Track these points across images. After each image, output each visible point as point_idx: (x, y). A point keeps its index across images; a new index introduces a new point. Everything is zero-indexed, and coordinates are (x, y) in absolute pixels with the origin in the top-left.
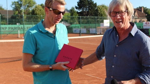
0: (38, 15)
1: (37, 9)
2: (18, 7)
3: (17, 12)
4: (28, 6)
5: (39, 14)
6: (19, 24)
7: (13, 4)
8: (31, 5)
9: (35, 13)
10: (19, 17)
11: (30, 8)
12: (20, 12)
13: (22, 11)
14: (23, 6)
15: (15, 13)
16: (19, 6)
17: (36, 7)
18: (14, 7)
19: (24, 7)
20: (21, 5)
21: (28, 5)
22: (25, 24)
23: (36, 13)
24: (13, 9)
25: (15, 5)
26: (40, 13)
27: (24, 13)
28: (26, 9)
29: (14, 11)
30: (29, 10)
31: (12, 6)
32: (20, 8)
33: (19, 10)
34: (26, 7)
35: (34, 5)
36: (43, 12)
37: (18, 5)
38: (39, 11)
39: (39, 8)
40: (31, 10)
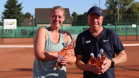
0: (134, 14)
1: (134, 7)
2: (113, 6)
3: (112, 11)
4: (124, 4)
5: (137, 13)
6: (110, 25)
7: (107, 3)
8: (128, 3)
10: (113, 17)
11: (126, 6)
12: (115, 11)
13: (117, 10)
14: (118, 5)
15: (110, 12)
16: (115, 4)
17: (133, 5)
18: (108, 6)
19: (120, 5)
20: (116, 3)
21: (124, 2)
22: (117, 25)
23: (133, 12)
24: (107, 8)
27: (119, 12)
28: (122, 8)
29: (108, 10)
30: (125, 9)
31: (106, 5)
32: (115, 7)
33: (114, 10)
34: (122, 5)
35: (131, 2)
37: (112, 4)
38: (136, 10)
39: (137, 5)
40: (127, 8)
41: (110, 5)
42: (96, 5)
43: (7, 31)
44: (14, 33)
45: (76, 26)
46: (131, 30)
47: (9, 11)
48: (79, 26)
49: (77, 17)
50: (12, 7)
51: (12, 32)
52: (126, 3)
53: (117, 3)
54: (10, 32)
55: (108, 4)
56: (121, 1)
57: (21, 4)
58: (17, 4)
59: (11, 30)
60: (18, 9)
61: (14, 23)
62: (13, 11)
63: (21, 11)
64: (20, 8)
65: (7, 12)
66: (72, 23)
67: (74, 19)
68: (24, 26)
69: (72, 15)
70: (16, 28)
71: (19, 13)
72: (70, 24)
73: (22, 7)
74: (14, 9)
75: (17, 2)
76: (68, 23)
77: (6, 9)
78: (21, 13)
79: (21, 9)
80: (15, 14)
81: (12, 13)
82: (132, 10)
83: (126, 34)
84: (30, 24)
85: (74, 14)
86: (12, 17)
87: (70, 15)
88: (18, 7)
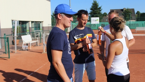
43: (92, 25)
44: (96, 26)
45: (140, 21)
47: (93, 12)
48: (142, 21)
49: (140, 15)
50: (95, 10)
51: (95, 26)
54: (94, 25)
57: (101, 7)
58: (98, 7)
59: (95, 25)
60: (99, 11)
61: (98, 20)
62: (96, 12)
63: (101, 12)
65: (92, 13)
66: (137, 19)
67: (138, 16)
68: (103, 22)
69: (136, 14)
70: (99, 23)
71: (99, 13)
72: (135, 19)
73: (101, 9)
74: (96, 11)
75: (98, 6)
76: (133, 19)
77: (91, 11)
79: (101, 11)
80: (97, 14)
81: (95, 13)
84: (107, 20)
85: (138, 13)
86: (95, 16)
87: (135, 13)
88: (99, 9)
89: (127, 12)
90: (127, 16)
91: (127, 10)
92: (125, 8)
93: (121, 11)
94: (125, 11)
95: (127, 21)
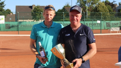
0: (100, 12)
1: (100, 6)
3: (82, 9)
4: (92, 3)
5: (102, 11)
9: (98, 10)
11: (94, 5)
13: (86, 8)
14: (87, 4)
16: (84, 3)
17: (99, 4)
18: (79, 5)
19: (88, 4)
21: (92, 2)
22: (86, 21)
25: (80, 2)
26: (103, 9)
27: (88, 10)
28: (90, 6)
30: (93, 7)
31: (77, 4)
33: (84, 8)
34: (90, 4)
35: (98, 2)
36: (106, 9)
37: (82, 3)
38: (101, 8)
39: (102, 4)
40: (94, 7)
41: (80, 4)
42: (68, 3)
46: (97, 25)
52: (94, 3)
53: (86, 2)
55: (79, 3)
56: (89, 1)
57: (4, 2)
60: (1, 6)
63: (4, 8)
64: (3, 5)
71: (2, 10)
73: (4, 4)
78: (4, 9)
79: (3, 7)
82: (98, 8)
83: (93, 28)
84: (10, 19)
88: (1, 5)
89: (38, 10)
90: (37, 15)
91: (38, 8)
92: (34, 5)
93: (30, 8)
94: (35, 8)
95: (37, 21)
